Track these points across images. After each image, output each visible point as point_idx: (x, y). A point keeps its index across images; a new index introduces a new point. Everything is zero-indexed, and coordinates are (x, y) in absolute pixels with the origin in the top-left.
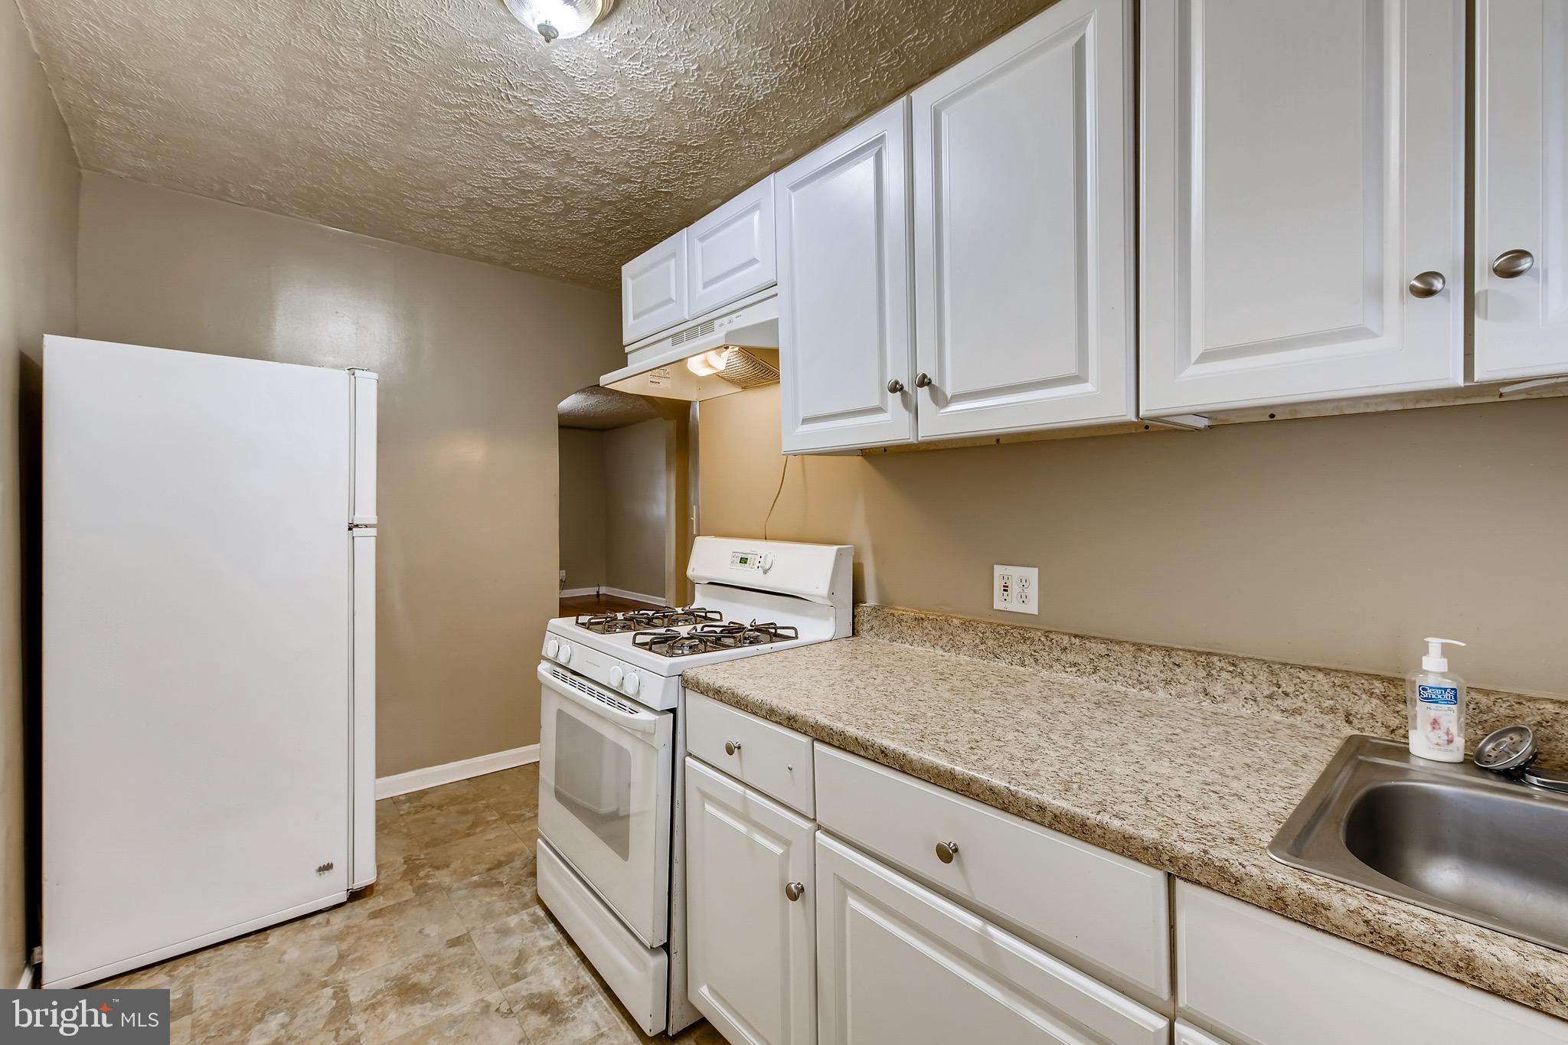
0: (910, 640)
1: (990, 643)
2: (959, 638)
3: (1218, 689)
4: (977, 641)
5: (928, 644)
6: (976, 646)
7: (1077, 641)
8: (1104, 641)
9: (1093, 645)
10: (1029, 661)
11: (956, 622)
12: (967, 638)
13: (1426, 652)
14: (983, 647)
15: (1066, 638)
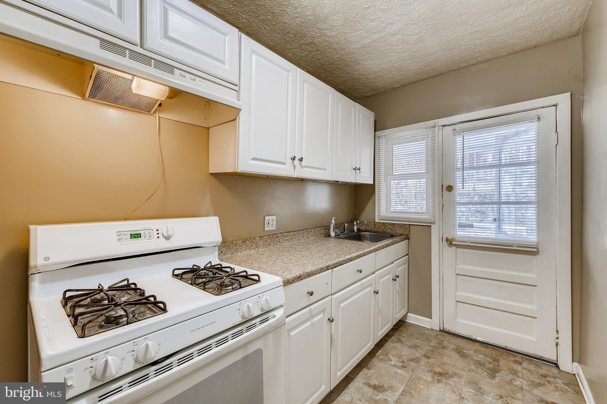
0: (240, 251)
1: (268, 241)
2: (259, 243)
3: (309, 236)
4: (265, 242)
5: (248, 249)
6: (264, 244)
7: (288, 233)
8: (292, 232)
9: (291, 233)
10: (278, 243)
11: (258, 238)
12: (261, 243)
13: (332, 220)
14: (266, 244)
15: (286, 234)
